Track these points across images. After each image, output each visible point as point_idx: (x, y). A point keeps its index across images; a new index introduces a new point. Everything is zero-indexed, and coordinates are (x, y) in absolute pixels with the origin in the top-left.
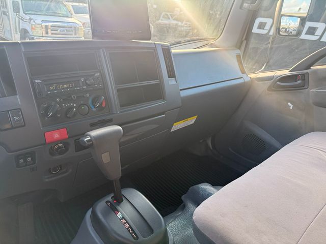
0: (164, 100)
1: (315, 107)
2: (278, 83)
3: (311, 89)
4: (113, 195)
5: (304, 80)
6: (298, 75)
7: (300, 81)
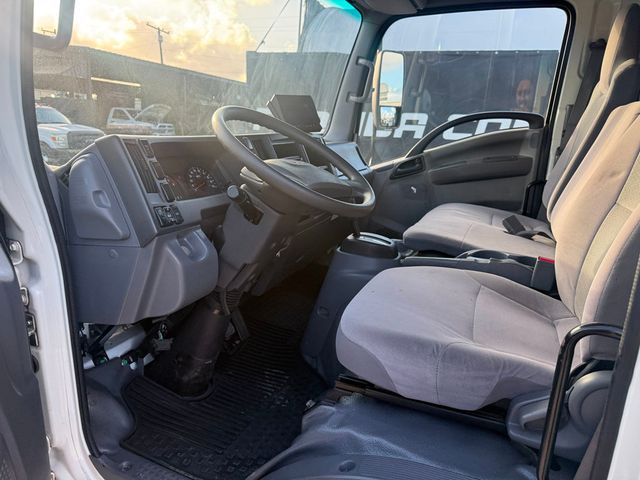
2: (399, 170)
3: (429, 169)
5: (420, 163)
6: (415, 159)
7: (417, 165)
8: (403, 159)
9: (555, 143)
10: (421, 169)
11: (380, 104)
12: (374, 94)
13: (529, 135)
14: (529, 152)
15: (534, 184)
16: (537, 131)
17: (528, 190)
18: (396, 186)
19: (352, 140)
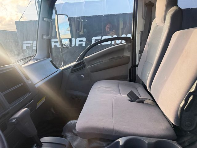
0: (30, 92)
1: (91, 73)
2: (74, 68)
3: (87, 66)
4: (36, 145)
5: (83, 64)
6: (80, 63)
7: (82, 65)
8: (75, 63)
9: (138, 49)
10: (84, 66)
11: (61, 38)
12: (57, 34)
13: (127, 46)
14: (127, 54)
15: (132, 67)
16: (129, 44)
17: (130, 70)
18: (74, 76)
19: (49, 57)
